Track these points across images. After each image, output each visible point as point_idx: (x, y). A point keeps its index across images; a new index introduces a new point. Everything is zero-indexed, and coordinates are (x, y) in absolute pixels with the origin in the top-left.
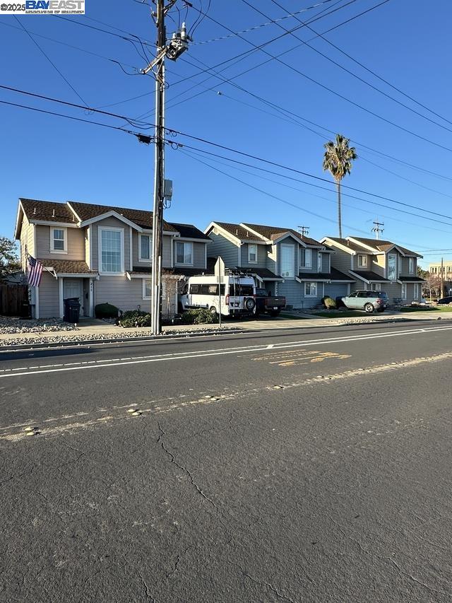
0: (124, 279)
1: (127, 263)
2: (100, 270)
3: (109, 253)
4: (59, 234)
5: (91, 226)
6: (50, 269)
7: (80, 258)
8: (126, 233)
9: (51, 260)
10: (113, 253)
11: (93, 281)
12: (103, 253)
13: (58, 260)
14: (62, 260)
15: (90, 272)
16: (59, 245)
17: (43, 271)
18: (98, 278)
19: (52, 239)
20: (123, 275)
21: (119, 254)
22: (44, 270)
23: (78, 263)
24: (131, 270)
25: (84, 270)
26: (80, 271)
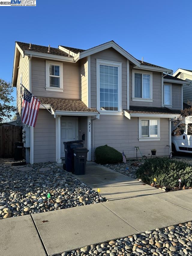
0: (121, 118)
1: (124, 102)
2: (98, 108)
3: (106, 90)
4: (55, 70)
5: (89, 59)
6: (47, 106)
7: (76, 97)
8: (124, 68)
9: (47, 98)
10: (111, 90)
11: (92, 120)
12: (101, 90)
13: (54, 98)
14: (58, 99)
15: (89, 110)
16: (55, 82)
17: (39, 109)
18: (98, 117)
19: (48, 75)
20: (121, 114)
21: (116, 91)
22: (41, 107)
23: (74, 101)
24: (128, 108)
25: (83, 108)
26: (78, 109)
